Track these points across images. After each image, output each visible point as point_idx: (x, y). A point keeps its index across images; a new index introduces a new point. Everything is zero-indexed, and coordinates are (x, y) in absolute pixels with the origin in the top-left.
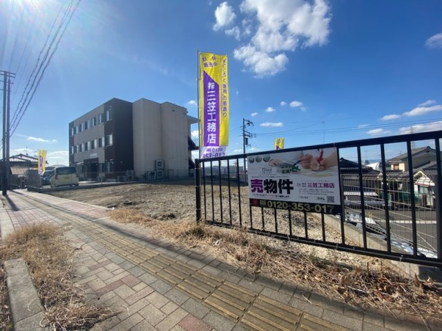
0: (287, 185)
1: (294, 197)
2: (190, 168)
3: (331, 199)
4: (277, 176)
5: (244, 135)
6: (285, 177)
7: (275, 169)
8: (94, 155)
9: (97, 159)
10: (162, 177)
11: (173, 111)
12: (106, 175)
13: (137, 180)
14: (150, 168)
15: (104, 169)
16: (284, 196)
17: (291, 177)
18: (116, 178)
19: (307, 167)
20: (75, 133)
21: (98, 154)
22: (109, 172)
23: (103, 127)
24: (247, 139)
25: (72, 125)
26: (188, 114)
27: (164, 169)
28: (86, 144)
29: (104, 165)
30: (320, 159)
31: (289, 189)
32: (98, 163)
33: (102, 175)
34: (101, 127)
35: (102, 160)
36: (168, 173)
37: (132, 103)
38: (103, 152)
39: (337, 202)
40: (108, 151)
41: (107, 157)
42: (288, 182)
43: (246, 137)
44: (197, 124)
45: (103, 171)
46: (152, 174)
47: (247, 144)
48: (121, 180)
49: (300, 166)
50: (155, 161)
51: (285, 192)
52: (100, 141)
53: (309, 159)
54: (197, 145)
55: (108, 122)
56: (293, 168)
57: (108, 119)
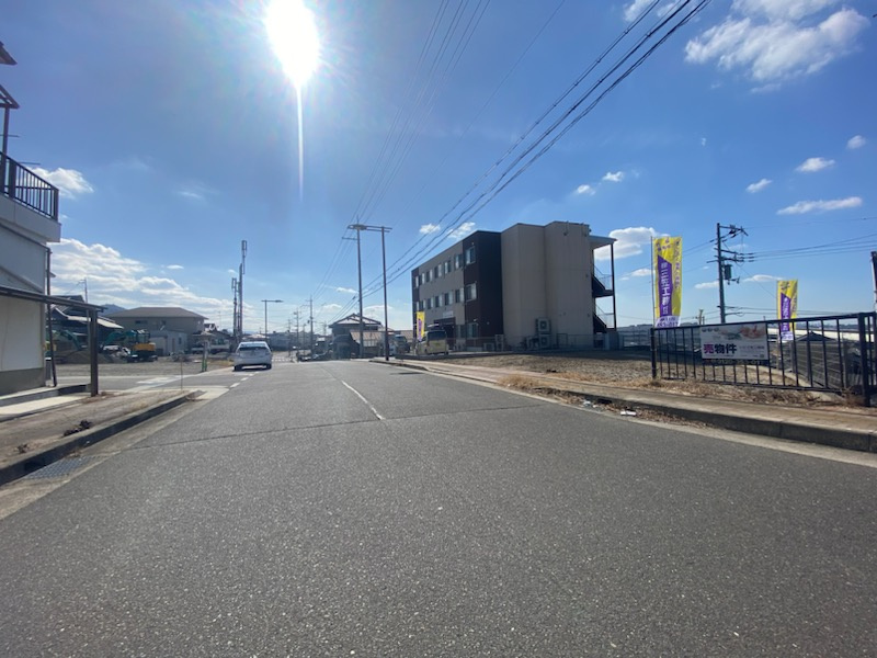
0: (732, 348)
1: (737, 355)
2: (595, 332)
3: (762, 356)
4: (724, 341)
5: (721, 259)
6: (730, 342)
7: (722, 337)
8: (448, 314)
9: (454, 319)
10: (546, 345)
11: (565, 234)
12: (467, 342)
13: (509, 349)
14: (530, 332)
15: (464, 334)
16: (730, 355)
17: (735, 342)
18: (482, 346)
19: (746, 335)
20: (420, 283)
21: (455, 312)
22: (471, 338)
23: (462, 273)
24: (728, 267)
25: (415, 273)
26: (591, 234)
27: (550, 333)
28: (437, 299)
29: (464, 328)
30: (754, 331)
31: (734, 350)
32: (454, 324)
33: (460, 341)
34: (460, 274)
35: (460, 321)
36: (558, 340)
37: (499, 234)
38: (463, 308)
39: (766, 358)
40: (469, 308)
41: (468, 315)
42: (733, 346)
43: (726, 263)
44: (609, 247)
45: (462, 336)
46: (535, 340)
47: (728, 277)
48: (489, 349)
49: (741, 335)
50: (537, 321)
51: (730, 352)
52: (457, 293)
53: (747, 330)
54: (608, 287)
55: (469, 265)
56: (737, 336)
57: (468, 262)
